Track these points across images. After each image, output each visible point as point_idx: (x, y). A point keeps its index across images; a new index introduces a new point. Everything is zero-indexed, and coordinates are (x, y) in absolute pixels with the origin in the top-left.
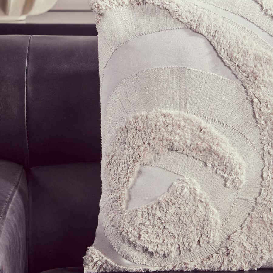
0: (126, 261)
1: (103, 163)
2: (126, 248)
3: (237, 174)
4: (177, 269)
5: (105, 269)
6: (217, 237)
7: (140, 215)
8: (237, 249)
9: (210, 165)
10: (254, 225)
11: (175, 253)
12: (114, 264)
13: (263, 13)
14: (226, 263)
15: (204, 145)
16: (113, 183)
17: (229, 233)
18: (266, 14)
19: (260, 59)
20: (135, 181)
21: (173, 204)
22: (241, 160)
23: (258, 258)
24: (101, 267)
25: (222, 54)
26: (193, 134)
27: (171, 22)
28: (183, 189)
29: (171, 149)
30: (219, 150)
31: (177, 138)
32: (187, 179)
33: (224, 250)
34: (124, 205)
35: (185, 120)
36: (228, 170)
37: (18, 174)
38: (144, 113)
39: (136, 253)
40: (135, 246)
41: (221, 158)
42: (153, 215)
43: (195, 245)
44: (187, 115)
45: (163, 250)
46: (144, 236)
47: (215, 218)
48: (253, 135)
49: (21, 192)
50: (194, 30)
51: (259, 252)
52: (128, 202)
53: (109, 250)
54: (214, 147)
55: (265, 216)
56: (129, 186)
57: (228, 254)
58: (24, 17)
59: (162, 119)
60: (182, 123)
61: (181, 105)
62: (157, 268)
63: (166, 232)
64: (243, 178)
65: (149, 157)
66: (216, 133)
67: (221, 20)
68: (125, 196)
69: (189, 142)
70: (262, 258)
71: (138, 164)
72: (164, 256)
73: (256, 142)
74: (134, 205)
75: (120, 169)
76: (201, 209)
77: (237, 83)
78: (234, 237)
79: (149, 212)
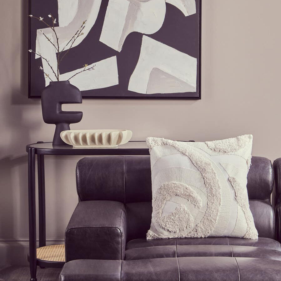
0: (162, 235)
1: (153, 201)
2: (161, 230)
3: (199, 203)
4: (179, 237)
5: (154, 238)
6: (193, 225)
7: (166, 218)
8: (200, 229)
9: (190, 201)
10: (205, 221)
11: (178, 231)
12: (157, 236)
13: (208, 147)
14: (196, 235)
15: (188, 194)
16: (156, 207)
17: (197, 224)
18: (209, 148)
19: (207, 164)
20: (164, 207)
21: (177, 214)
22: (200, 199)
23: (207, 233)
24: (153, 237)
25: (194, 162)
26: (184, 190)
27: (176, 151)
28: (181, 209)
29: (176, 195)
30: (193, 195)
31: (178, 191)
32: (182, 205)
33: (195, 230)
34: (161, 215)
35: (181, 185)
36: (196, 202)
37: (123, 206)
38: (167, 183)
39: (165, 231)
40: (164, 229)
41: (194, 198)
42: (171, 218)
43: (185, 228)
44: (182, 183)
45: (174, 230)
46: (168, 225)
47: (192, 219)
48: (205, 190)
49: (124, 211)
50: (184, 154)
51: (207, 230)
52: (162, 214)
53: (155, 231)
54: (191, 194)
55: (209, 218)
56: (162, 208)
57: (196, 231)
58: (117, 146)
59: (173, 185)
60: (180, 186)
61: (180, 180)
62: (172, 237)
63: (175, 224)
64: (201, 205)
65: (169, 198)
66: (192, 189)
67: (193, 150)
68: (161, 212)
69: (182, 193)
70: (208, 232)
71: (165, 201)
72: (174, 232)
73: (206, 192)
74: (164, 215)
75: (159, 202)
76: (187, 215)
77: (199, 172)
78: (198, 225)
79: (169, 217)
